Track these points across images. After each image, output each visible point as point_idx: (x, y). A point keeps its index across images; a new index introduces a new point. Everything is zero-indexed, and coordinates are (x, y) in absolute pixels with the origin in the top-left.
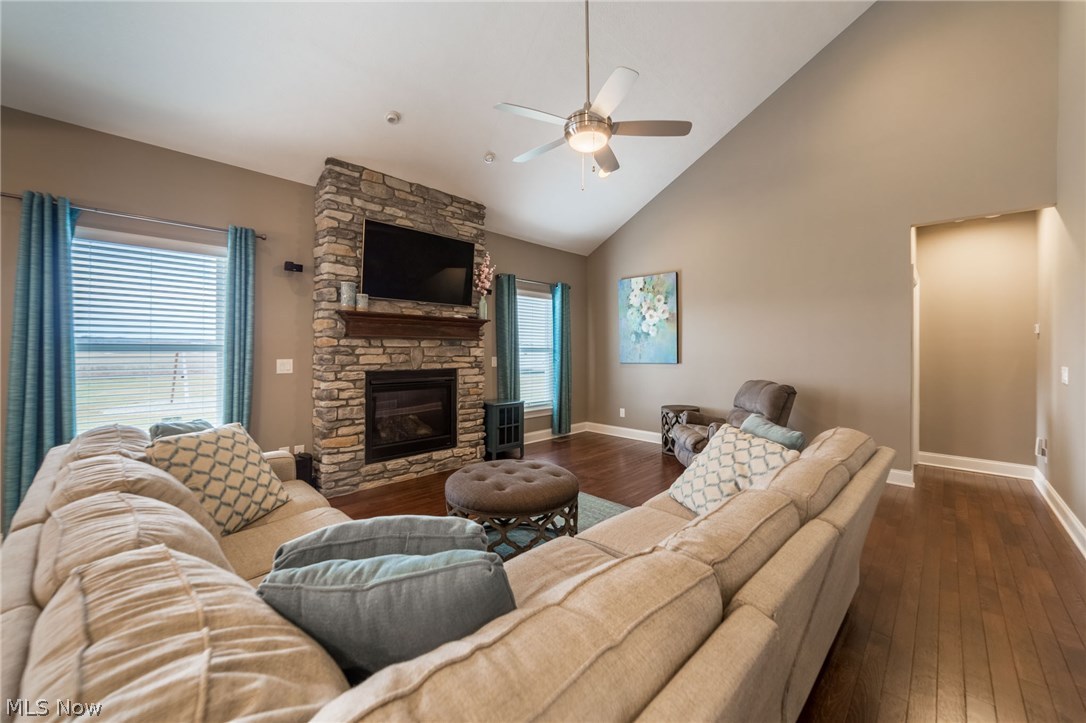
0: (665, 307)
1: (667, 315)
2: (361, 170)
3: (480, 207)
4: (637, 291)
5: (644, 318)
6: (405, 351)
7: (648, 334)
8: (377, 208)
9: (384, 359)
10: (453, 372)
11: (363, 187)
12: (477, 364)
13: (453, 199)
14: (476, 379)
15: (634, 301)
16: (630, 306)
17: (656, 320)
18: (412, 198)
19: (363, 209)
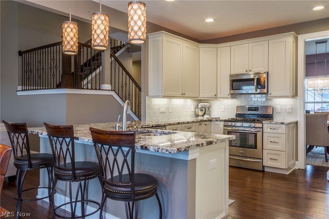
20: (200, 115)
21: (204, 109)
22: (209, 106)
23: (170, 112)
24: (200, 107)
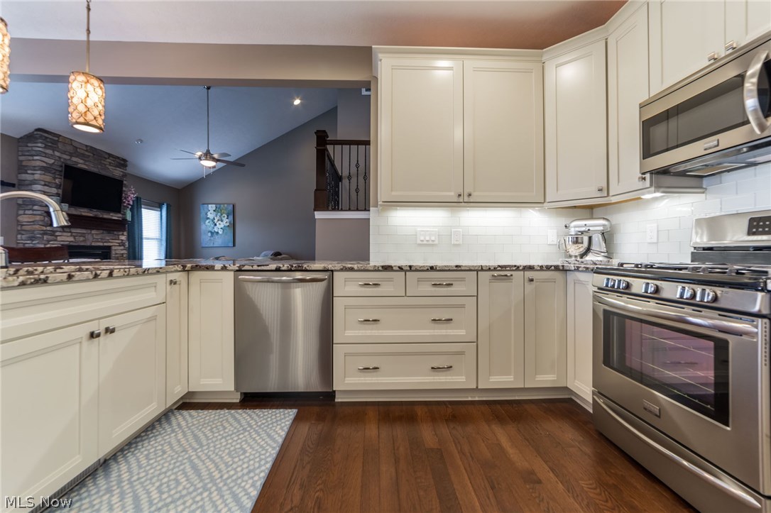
0: (227, 220)
1: (228, 224)
2: (59, 136)
3: (125, 161)
4: (212, 211)
5: (216, 225)
6: (83, 235)
7: (218, 233)
8: (68, 157)
9: (72, 239)
10: (109, 247)
11: (60, 145)
12: (122, 244)
13: (110, 155)
14: (122, 252)
15: (210, 215)
16: (208, 218)
17: (222, 226)
18: (87, 153)
19: (60, 158)
20: (572, 254)
21: (586, 239)
22: (601, 228)
23: (455, 245)
24: (573, 231)
